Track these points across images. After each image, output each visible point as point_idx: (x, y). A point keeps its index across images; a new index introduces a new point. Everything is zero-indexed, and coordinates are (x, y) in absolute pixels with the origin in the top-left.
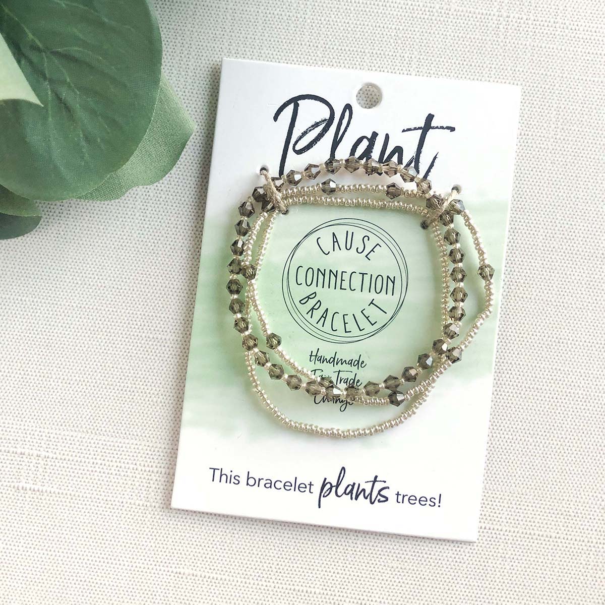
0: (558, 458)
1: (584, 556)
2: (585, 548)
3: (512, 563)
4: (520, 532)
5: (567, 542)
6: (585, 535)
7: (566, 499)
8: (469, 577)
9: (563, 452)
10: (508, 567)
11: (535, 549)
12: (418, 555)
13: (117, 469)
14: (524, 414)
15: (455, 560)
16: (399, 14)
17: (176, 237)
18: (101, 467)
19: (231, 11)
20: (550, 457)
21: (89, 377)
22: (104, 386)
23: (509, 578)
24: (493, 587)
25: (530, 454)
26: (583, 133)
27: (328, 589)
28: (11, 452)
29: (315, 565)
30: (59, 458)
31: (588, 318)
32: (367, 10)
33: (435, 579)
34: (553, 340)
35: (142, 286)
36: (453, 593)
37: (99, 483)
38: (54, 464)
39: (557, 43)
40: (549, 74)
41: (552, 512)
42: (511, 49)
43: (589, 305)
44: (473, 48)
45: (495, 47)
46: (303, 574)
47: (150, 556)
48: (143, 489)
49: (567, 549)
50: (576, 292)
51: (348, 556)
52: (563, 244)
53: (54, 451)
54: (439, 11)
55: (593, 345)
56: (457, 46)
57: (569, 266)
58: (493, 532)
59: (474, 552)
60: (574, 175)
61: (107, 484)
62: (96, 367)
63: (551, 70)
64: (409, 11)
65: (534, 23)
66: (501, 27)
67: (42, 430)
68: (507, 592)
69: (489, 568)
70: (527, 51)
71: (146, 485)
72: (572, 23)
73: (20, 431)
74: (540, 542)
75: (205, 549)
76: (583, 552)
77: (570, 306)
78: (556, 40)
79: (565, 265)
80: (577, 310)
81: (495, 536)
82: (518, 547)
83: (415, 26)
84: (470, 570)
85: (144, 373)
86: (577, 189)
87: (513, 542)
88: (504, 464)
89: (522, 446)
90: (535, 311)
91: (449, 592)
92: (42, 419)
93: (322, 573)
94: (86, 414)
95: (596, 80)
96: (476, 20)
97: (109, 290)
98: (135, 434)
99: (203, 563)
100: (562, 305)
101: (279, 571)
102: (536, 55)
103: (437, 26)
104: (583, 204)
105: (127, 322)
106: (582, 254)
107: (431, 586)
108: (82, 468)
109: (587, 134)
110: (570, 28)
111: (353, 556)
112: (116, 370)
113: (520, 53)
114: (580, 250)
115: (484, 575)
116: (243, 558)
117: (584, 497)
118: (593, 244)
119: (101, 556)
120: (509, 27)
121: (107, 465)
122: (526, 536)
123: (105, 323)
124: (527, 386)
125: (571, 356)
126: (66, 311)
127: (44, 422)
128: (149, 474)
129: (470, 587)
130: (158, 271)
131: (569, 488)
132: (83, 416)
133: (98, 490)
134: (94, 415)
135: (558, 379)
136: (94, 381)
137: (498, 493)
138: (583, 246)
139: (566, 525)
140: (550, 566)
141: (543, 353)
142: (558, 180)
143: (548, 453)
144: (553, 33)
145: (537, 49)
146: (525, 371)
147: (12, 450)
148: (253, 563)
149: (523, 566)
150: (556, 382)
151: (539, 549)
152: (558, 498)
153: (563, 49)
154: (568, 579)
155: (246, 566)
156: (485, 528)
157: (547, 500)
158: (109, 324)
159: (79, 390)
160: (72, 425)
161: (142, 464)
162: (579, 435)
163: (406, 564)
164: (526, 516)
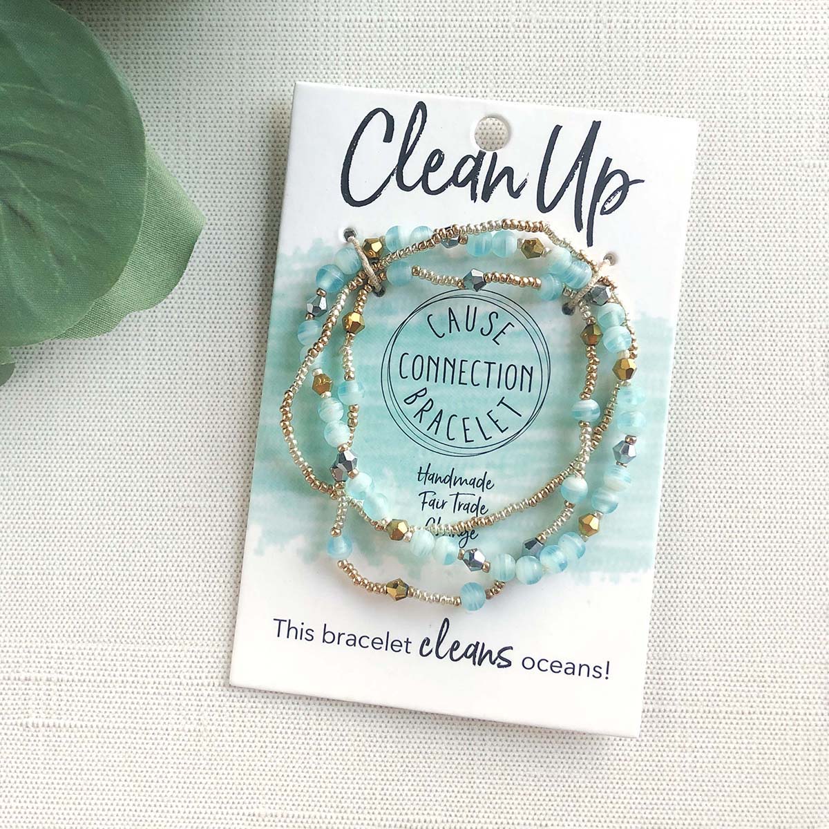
0: (741, 606)
1: (790, 733)
2: (791, 723)
3: (695, 753)
4: (702, 711)
5: (766, 717)
6: (788, 706)
7: (758, 660)
8: (639, 778)
9: (747, 597)
10: (690, 760)
11: (723, 731)
12: (567, 756)
13: (155, 686)
14: (689, 553)
15: (618, 758)
16: (463, 35)
17: (199, 368)
18: (133, 685)
19: (237, 58)
20: (730, 606)
21: (103, 568)
22: (125, 579)
23: (693, 774)
24: (673, 788)
25: (703, 605)
26: (727, 167)
27: (453, 814)
28: (12, 678)
29: (431, 784)
30: (76, 680)
31: (761, 414)
32: (420, 34)
33: (595, 786)
34: (717, 449)
35: (160, 439)
36: (620, 801)
37: (133, 707)
38: (71, 689)
39: (680, 50)
40: (672, 92)
41: (741, 679)
42: (618, 64)
43: (761, 397)
44: (567, 69)
45: (597, 64)
46: (418, 799)
47: (212, 796)
48: (193, 709)
49: (766, 727)
50: (741, 381)
51: (475, 767)
52: (716, 319)
53: (69, 671)
54: (516, 24)
55: (772, 450)
56: (545, 69)
57: (727, 347)
58: (665, 715)
59: (643, 744)
60: (722, 224)
61: (144, 707)
62: (111, 554)
63: (675, 87)
64: (476, 30)
65: (646, 25)
66: (602, 36)
67: (50, 645)
68: (693, 793)
69: (664, 764)
70: (640, 64)
71: (195, 703)
72: (697, 20)
73: (21, 650)
74: (729, 722)
75: (283, 779)
76: (787, 728)
77: (735, 401)
78: (677, 45)
79: (722, 347)
80: (744, 406)
81: (668, 720)
82: (701, 731)
83: (486, 49)
84: (640, 769)
85: (176, 555)
86: (727, 243)
87: (693, 726)
88: (669, 622)
89: (691, 596)
90: (689, 413)
91: (614, 801)
92: (48, 630)
93: (443, 795)
94: (105, 617)
95: (737, 93)
96: (567, 31)
97: (117, 448)
98: (173, 637)
99: (283, 798)
100: (724, 401)
101: (385, 798)
102: (653, 69)
103: (516, 45)
104: (738, 263)
105: (146, 489)
106: (744, 329)
107: (589, 795)
108: (108, 690)
109: (732, 167)
110: (694, 26)
111: (481, 767)
112: (138, 555)
113: (632, 69)
114: (741, 324)
115: (659, 774)
116: (335, 786)
117: (782, 655)
118: (757, 315)
119: (147, 804)
120: (613, 36)
121: (141, 682)
122: (710, 716)
123: (116, 494)
124: (689, 514)
125: (744, 469)
126: (63, 484)
127: (51, 634)
128: (198, 688)
129: (642, 792)
130: (179, 416)
131: (761, 645)
132: (102, 621)
133: (133, 716)
134: (115, 618)
135: (730, 500)
136: (111, 573)
137: (665, 662)
138: (744, 319)
139: (761, 695)
140: (746, 752)
141: (706, 469)
142: (700, 234)
143: (728, 601)
144: (673, 36)
145: (653, 60)
146: (683, 495)
147: (13, 676)
148: (349, 792)
149: (710, 755)
150: (728, 505)
151: (729, 731)
152: (746, 660)
153: (689, 57)
154: (772, 767)
155: (340, 796)
156: (654, 711)
157: (733, 664)
158: (122, 494)
159: (92, 587)
160: (88, 634)
161: (188, 677)
162: (766, 572)
163: (553, 770)
164: (707, 688)
